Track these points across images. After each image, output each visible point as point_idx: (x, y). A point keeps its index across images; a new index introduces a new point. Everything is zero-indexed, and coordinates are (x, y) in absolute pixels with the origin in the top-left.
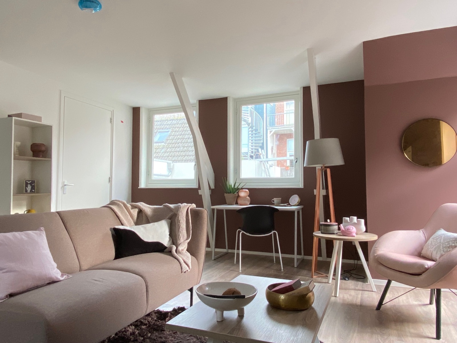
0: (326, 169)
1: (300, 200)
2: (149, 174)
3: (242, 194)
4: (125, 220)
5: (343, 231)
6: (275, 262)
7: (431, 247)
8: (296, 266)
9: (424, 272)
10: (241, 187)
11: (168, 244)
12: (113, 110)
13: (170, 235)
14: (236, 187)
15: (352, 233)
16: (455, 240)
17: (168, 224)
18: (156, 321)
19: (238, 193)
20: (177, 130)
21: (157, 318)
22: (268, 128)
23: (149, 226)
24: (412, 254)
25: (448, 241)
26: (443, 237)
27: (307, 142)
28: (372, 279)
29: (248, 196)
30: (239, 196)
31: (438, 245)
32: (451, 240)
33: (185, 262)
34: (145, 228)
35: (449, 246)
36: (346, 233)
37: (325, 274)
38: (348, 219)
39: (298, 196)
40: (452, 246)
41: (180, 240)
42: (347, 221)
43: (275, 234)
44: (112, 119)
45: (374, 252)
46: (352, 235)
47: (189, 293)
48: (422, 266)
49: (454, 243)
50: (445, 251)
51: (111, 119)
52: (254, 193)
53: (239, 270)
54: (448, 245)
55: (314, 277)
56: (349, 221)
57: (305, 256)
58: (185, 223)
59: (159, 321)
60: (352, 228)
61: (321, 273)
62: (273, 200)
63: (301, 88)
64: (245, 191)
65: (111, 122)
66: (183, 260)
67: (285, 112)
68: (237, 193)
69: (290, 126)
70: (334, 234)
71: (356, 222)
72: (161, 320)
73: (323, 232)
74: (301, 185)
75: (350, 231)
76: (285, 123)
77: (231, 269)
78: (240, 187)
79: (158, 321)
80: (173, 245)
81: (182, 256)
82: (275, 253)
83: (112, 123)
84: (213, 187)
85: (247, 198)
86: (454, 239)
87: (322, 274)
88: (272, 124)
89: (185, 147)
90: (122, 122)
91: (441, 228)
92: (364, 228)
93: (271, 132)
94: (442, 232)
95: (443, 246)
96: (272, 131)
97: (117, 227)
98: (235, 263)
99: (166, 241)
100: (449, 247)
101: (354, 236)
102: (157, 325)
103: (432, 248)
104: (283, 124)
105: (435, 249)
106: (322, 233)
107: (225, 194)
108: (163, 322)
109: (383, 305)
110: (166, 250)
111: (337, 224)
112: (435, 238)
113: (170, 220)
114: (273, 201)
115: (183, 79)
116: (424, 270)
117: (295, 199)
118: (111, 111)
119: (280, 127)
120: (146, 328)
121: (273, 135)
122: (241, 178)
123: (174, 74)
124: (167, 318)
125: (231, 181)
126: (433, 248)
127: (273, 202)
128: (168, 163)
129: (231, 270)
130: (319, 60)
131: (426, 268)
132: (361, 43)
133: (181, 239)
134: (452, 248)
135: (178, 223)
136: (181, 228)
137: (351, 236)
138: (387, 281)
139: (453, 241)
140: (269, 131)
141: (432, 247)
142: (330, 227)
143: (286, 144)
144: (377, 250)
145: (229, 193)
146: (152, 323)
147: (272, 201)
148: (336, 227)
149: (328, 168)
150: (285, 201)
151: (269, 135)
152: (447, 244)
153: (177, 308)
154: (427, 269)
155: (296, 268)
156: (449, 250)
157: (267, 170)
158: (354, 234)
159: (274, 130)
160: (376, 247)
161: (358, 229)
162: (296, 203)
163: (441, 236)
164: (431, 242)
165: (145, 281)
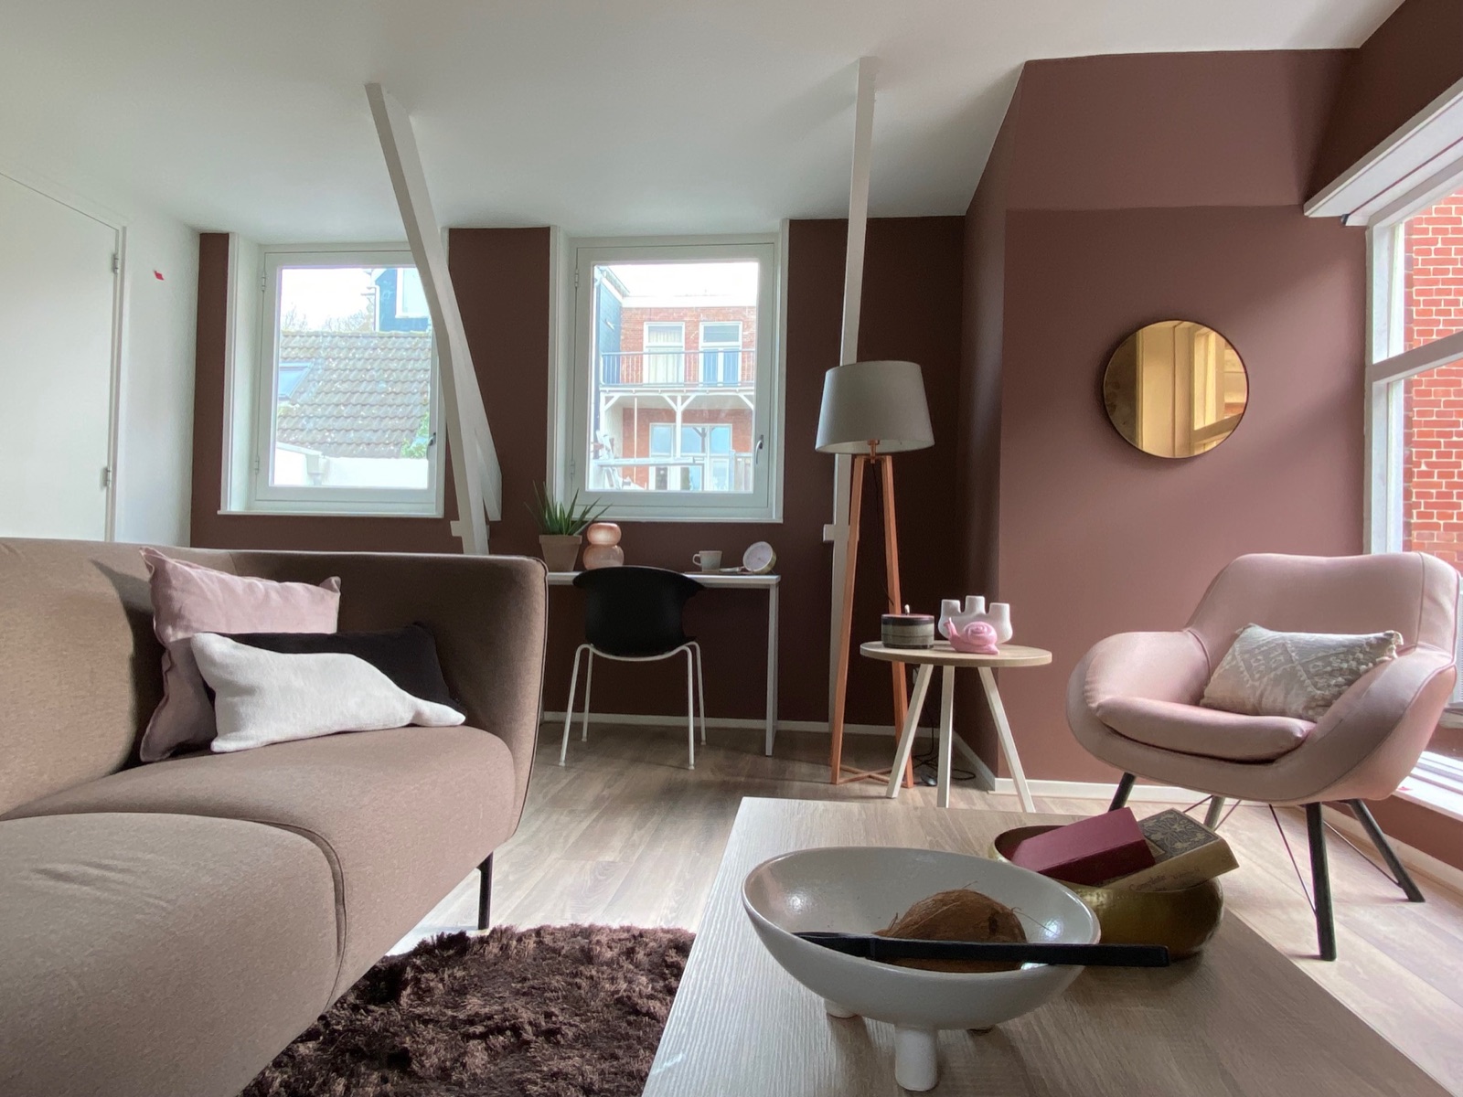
0: (879, 457)
1: (775, 558)
2: (257, 469)
3: (601, 537)
5: (954, 638)
6: (703, 744)
7: (1252, 676)
8: (769, 751)
9: (1293, 750)
10: (593, 517)
12: (124, 229)
14: (576, 516)
15: (986, 641)
16: (1348, 651)
18: (355, 1008)
19: (584, 534)
20: (334, 365)
21: (357, 998)
22: (601, 389)
25: (1320, 655)
26: (1289, 646)
27: (827, 373)
28: (1027, 781)
29: (618, 544)
30: (590, 543)
31: (1285, 670)
32: (1332, 652)
35: (1333, 671)
36: (969, 642)
37: (862, 771)
38: (957, 603)
39: (772, 547)
40: (1341, 669)
42: (952, 612)
44: (119, 256)
46: (990, 648)
47: (478, 873)
48: (1285, 733)
49: (1348, 662)
50: (1319, 685)
51: (115, 258)
52: (631, 532)
54: (1329, 669)
55: (839, 780)
56: (959, 610)
59: (372, 1007)
60: (984, 629)
61: (853, 769)
62: (696, 558)
63: (783, 220)
64: (611, 528)
65: (114, 268)
67: (645, 350)
68: (580, 534)
69: (660, 389)
70: (925, 647)
71: (984, 612)
72: (376, 1005)
73: (891, 642)
74: (776, 516)
75: (979, 638)
76: (645, 380)
78: (589, 517)
79: (368, 1012)
83: (118, 271)
84: (496, 516)
85: (614, 550)
86: (1342, 649)
87: (857, 773)
88: (613, 379)
89: (358, 417)
90: (159, 276)
91: (1251, 624)
92: (1009, 632)
93: (608, 399)
94: (1262, 633)
95: (1307, 672)
96: (613, 397)
100: (1331, 674)
101: (993, 653)
102: (364, 1030)
103: (1260, 678)
104: (641, 381)
105: (1275, 682)
106: (887, 646)
107: (542, 536)
108: (389, 1013)
111: (933, 617)
112: (1257, 652)
114: (698, 560)
116: (1286, 745)
117: (760, 557)
118: (117, 231)
119: (634, 389)
120: (318, 1050)
121: (614, 408)
122: (586, 490)
123: (384, 91)
124: (405, 993)
125: (558, 493)
126: (1264, 680)
127: (696, 563)
128: (307, 456)
131: (1298, 738)
132: (1020, 65)
134: (1341, 675)
137: (986, 651)
138: (1117, 786)
139: (1341, 656)
140: (603, 396)
141: (1257, 676)
142: (910, 627)
143: (648, 435)
144: (1091, 690)
145: (554, 533)
146: (338, 1023)
147: (695, 561)
148: (931, 627)
149: (889, 455)
150: (733, 559)
151: (603, 408)
152: (1319, 663)
153: (435, 938)
154: (1299, 743)
155: (770, 760)
156: (1333, 682)
158: (993, 647)
159: (617, 396)
160: (1087, 683)
161: (1000, 633)
162: (764, 567)
163: (1268, 650)
164: (1242, 664)
165: (330, 855)
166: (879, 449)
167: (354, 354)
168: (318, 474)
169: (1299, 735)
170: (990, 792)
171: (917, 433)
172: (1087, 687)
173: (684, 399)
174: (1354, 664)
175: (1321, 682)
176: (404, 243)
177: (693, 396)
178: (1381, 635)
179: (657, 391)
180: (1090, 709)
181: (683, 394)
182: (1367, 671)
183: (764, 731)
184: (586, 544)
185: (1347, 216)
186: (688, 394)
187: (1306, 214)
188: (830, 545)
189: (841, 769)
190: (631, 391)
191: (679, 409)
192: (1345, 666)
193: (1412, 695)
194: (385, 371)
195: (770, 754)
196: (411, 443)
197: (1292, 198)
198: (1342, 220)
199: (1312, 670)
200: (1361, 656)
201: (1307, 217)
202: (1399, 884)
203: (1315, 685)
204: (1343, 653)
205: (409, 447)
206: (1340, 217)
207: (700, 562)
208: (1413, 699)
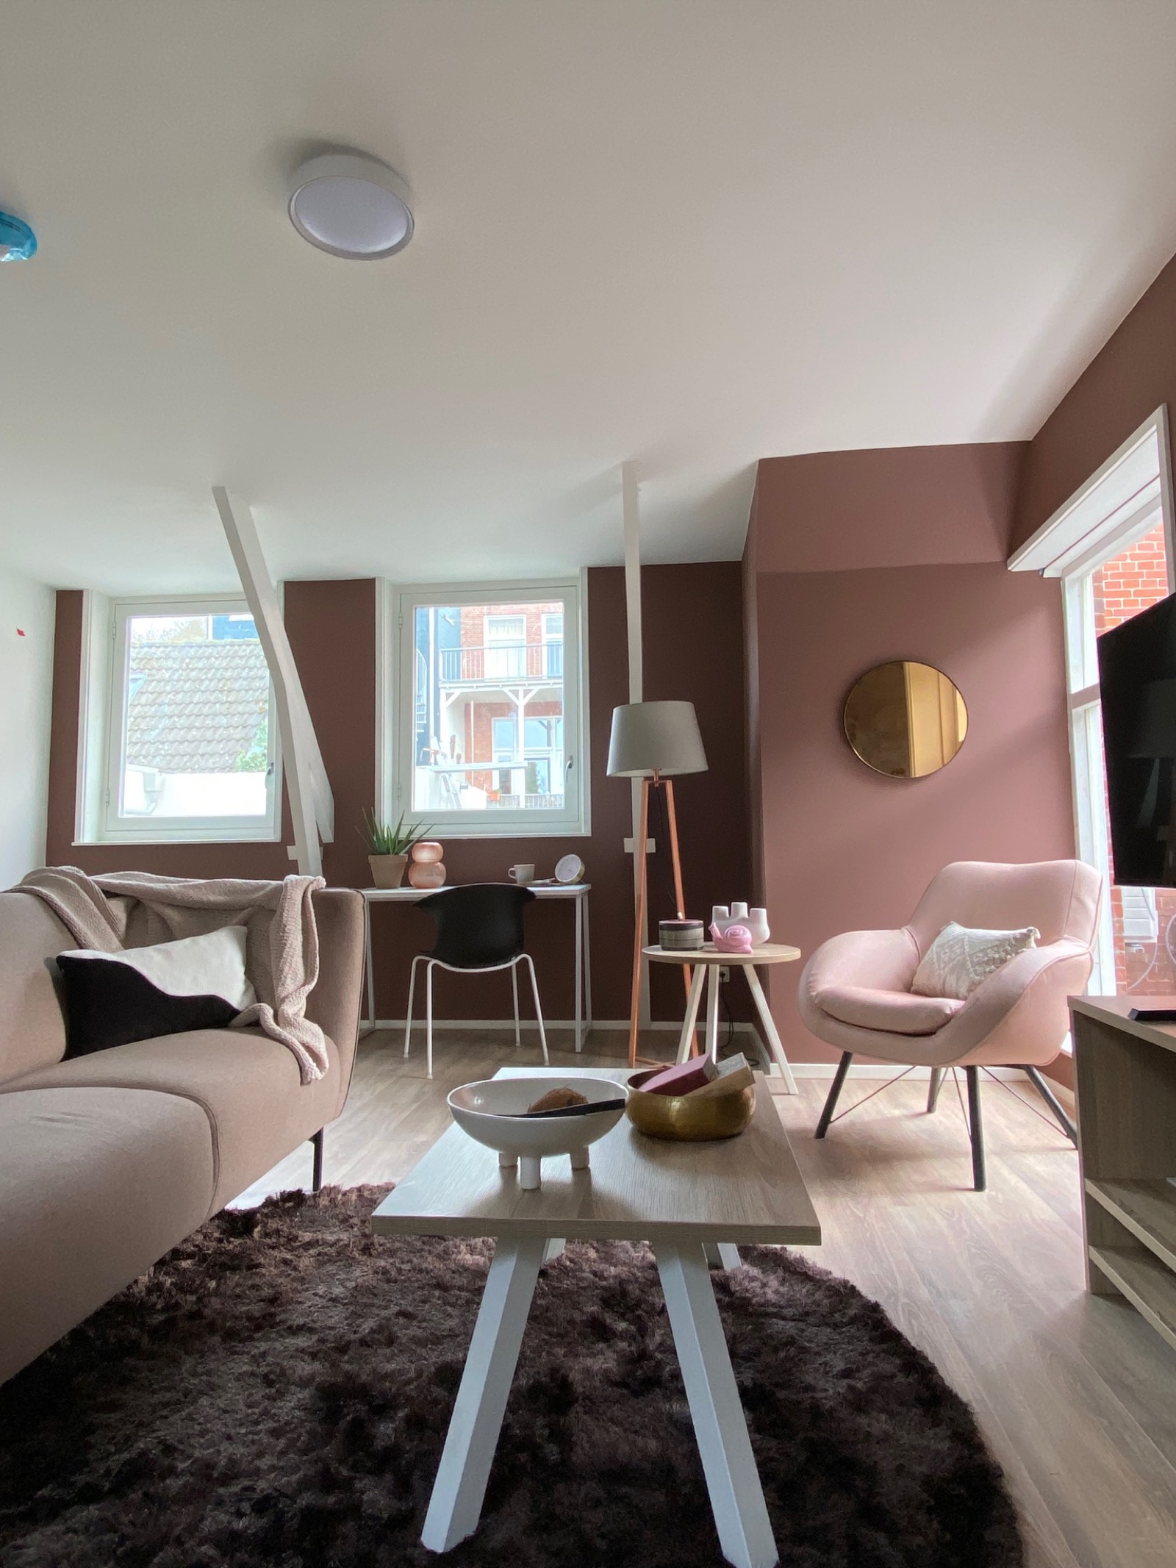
0: (662, 782)
1: (584, 869)
2: (108, 802)
3: (424, 855)
4: (88, 932)
5: (718, 939)
6: (518, 1044)
7: (940, 966)
8: (578, 1048)
9: (943, 1025)
10: (418, 836)
11: (242, 1002)
13: (249, 973)
14: (402, 836)
15: (741, 943)
16: (1000, 945)
17: (237, 937)
18: (220, 1241)
19: (410, 853)
21: (221, 1234)
22: (440, 686)
23: (179, 947)
24: (893, 989)
25: (982, 948)
26: (966, 940)
27: (615, 710)
28: (788, 1065)
29: (441, 861)
30: (414, 862)
31: (959, 960)
32: (990, 945)
33: (308, 1048)
34: (168, 954)
35: (988, 960)
36: (730, 943)
38: (725, 908)
39: (581, 858)
40: (994, 958)
41: (283, 984)
42: (722, 916)
43: (523, 964)
45: (809, 987)
46: (743, 947)
47: (312, 1145)
48: (938, 1011)
49: (999, 953)
50: (978, 972)
52: (454, 850)
53: (427, 1074)
54: (986, 959)
56: (728, 915)
57: (591, 1022)
58: (301, 932)
59: (232, 1239)
60: (742, 932)
62: (511, 871)
63: (582, 569)
64: (433, 847)
66: (303, 1045)
67: (486, 645)
68: (405, 853)
69: (500, 684)
70: (695, 949)
71: (747, 916)
72: (235, 1238)
73: (666, 945)
74: (584, 830)
75: (736, 940)
76: (486, 676)
77: (400, 1072)
78: (414, 836)
79: (229, 1242)
80: (262, 1004)
81: (299, 1034)
82: (520, 1019)
84: (329, 837)
85: (438, 867)
86: (997, 943)
87: (653, 1064)
88: (454, 675)
89: (192, 728)
90: (21, 633)
91: (952, 922)
92: (766, 932)
93: (448, 695)
94: (956, 929)
95: (972, 962)
96: (453, 693)
97: (68, 954)
98: (406, 1056)
99: (234, 992)
100: (987, 963)
101: (748, 953)
102: (227, 1253)
103: (944, 968)
104: (483, 676)
105: (952, 970)
106: (664, 949)
107: (371, 859)
108: (246, 1243)
109: (832, 1122)
110: (235, 1021)
111: (702, 922)
112: (946, 946)
113: (244, 929)
114: (513, 873)
115: (252, 509)
116: (940, 1020)
117: (571, 867)
119: (475, 685)
120: (195, 1265)
121: (455, 705)
122: (412, 810)
123: (228, 492)
124: (256, 1230)
125: (386, 818)
126: (946, 969)
127: (512, 877)
128: (144, 773)
129: (404, 1076)
130: (651, 494)
131: (946, 1015)
132: (755, 463)
133: (289, 981)
134: (994, 964)
135: (278, 932)
136: (287, 949)
137: (742, 952)
138: (835, 1065)
139: (995, 948)
140: (443, 693)
141: (942, 966)
142: (683, 931)
143: (491, 731)
144: (814, 981)
145: (382, 853)
146: (208, 1250)
147: (510, 873)
148: (701, 931)
149: (670, 779)
150: (546, 871)
151: (444, 704)
152: (981, 955)
153: (279, 1195)
154: (948, 1019)
155: (579, 1055)
156: (988, 970)
157: (453, 795)
158: (748, 947)
159: (457, 693)
160: (813, 975)
161: (756, 935)
162: (574, 877)
163: (960, 940)
164: (935, 956)
165: (208, 1111)
166: (661, 773)
167: (187, 665)
168: (154, 792)
169: (948, 1012)
170: (766, 1075)
171: (692, 759)
172: (811, 979)
173: (526, 692)
174: (1003, 954)
175: (980, 969)
176: (238, 593)
177: (536, 689)
178: (1024, 931)
179: (498, 686)
180: (811, 997)
181: (525, 688)
182: (1010, 959)
183: (573, 1031)
184: (411, 862)
185: (1044, 569)
186: (531, 688)
187: (1009, 569)
188: (631, 855)
189: (636, 1060)
190: (473, 687)
191: (521, 703)
192: (997, 956)
193: (1031, 978)
194: (219, 680)
195: (580, 1051)
196: (246, 753)
197: (997, 556)
198: (1041, 573)
199: (975, 960)
200: (1009, 948)
201: (1010, 571)
202: (1068, 1136)
203: (975, 971)
204: (996, 946)
205: (244, 757)
206: (1039, 570)
207: (514, 875)
208: (1031, 981)
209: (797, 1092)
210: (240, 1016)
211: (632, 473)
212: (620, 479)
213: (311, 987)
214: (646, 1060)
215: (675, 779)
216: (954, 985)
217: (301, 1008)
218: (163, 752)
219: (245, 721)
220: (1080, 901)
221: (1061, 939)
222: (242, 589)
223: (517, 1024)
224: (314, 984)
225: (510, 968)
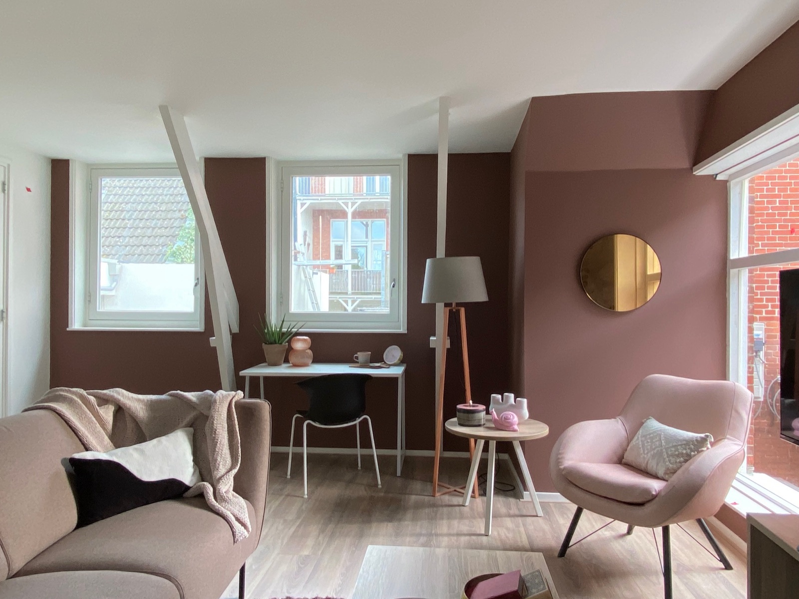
0: (457, 308)
1: (402, 355)
2: (90, 301)
3: (299, 345)
4: (89, 436)
5: (496, 420)
6: (359, 468)
7: (644, 451)
8: (399, 474)
9: (649, 501)
10: (295, 331)
11: (192, 480)
12: (9, 165)
13: (196, 461)
14: (284, 330)
15: (512, 424)
16: (687, 444)
17: (188, 435)
19: (289, 342)
20: (120, 192)
22: (298, 198)
23: (150, 446)
24: (610, 461)
25: (674, 444)
26: (662, 436)
27: (428, 261)
29: (310, 348)
30: (292, 349)
31: (658, 450)
32: (680, 443)
33: (238, 519)
34: (142, 452)
35: (679, 454)
36: (504, 424)
37: (451, 487)
38: (499, 396)
39: (401, 348)
40: (682, 453)
41: (217, 469)
42: (497, 401)
43: (364, 423)
44: (6, 183)
45: (558, 462)
46: (513, 428)
48: (646, 491)
49: (686, 450)
50: (672, 462)
51: (4, 184)
53: (304, 494)
54: (677, 453)
55: (437, 494)
56: (501, 401)
57: (407, 451)
58: (227, 432)
60: (512, 417)
62: (356, 356)
63: (404, 155)
64: (304, 339)
65: (4, 190)
66: (234, 516)
68: (287, 342)
70: (480, 425)
71: (514, 403)
73: (462, 422)
74: (403, 329)
75: (508, 423)
76: (327, 192)
77: (286, 492)
78: (293, 331)
80: (205, 483)
81: (231, 507)
82: (361, 449)
83: (6, 192)
84: (236, 329)
85: (308, 353)
86: (685, 442)
87: (448, 488)
89: (138, 228)
90: (29, 190)
91: (650, 417)
92: (526, 413)
93: (303, 205)
94: (654, 424)
95: (667, 453)
96: (306, 203)
97: (77, 456)
98: (289, 477)
99: (186, 475)
100: (678, 456)
101: (515, 431)
103: (647, 453)
104: (325, 192)
105: (653, 456)
106: (461, 425)
107: (264, 346)
109: (570, 547)
110: (188, 494)
111: (485, 407)
112: (648, 437)
113: (191, 429)
114: (357, 358)
115: (186, 119)
116: (649, 498)
117: (394, 353)
118: (5, 167)
119: (319, 198)
121: (306, 211)
123: (170, 108)
126: (649, 455)
127: (355, 360)
129: (288, 495)
131: (653, 495)
132: (530, 98)
133: (221, 467)
134: (682, 457)
135: (211, 435)
136: (218, 445)
137: (511, 430)
139: (684, 446)
140: (299, 203)
141: (646, 452)
142: (473, 414)
143: (330, 228)
144: (562, 458)
145: (271, 343)
147: (355, 358)
148: (484, 413)
149: (462, 306)
150: (378, 357)
151: (300, 210)
152: (673, 449)
155: (399, 479)
156: (678, 460)
157: (308, 279)
158: (516, 427)
159: (308, 202)
160: (560, 454)
161: (520, 417)
162: (396, 361)
163: (658, 434)
164: (641, 443)
166: (458, 301)
168: (115, 276)
169: (654, 493)
170: (521, 500)
171: (478, 293)
172: (560, 456)
173: (353, 204)
174: (689, 451)
175: (673, 460)
177: (359, 202)
178: (703, 435)
179: (335, 199)
180: (560, 469)
181: (352, 201)
182: (695, 455)
183: (396, 457)
184: (290, 349)
185: (717, 174)
186: (356, 201)
187: (694, 173)
188: (434, 349)
189: (438, 484)
190: (318, 199)
191: (350, 211)
192: (684, 452)
193: (709, 473)
195: (400, 475)
196: (174, 246)
197: (685, 164)
198: (714, 177)
199: (670, 453)
200: (692, 447)
201: (695, 175)
202: (721, 561)
203: (670, 461)
204: (684, 444)
205: (172, 248)
206: (713, 175)
207: (358, 359)
208: (709, 475)
209: (543, 515)
210: (191, 490)
211: (445, 104)
212: (437, 105)
213: (235, 471)
214: (445, 485)
215: (466, 305)
216: (655, 467)
217: (231, 485)
218: (119, 243)
219: (173, 224)
220: (737, 412)
221: (725, 438)
222: (176, 161)
223: (359, 451)
224: (238, 468)
225: (355, 425)
